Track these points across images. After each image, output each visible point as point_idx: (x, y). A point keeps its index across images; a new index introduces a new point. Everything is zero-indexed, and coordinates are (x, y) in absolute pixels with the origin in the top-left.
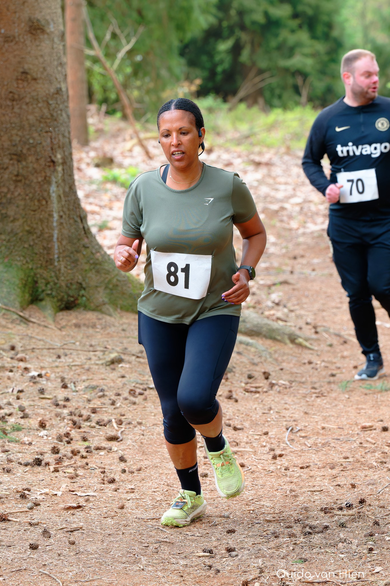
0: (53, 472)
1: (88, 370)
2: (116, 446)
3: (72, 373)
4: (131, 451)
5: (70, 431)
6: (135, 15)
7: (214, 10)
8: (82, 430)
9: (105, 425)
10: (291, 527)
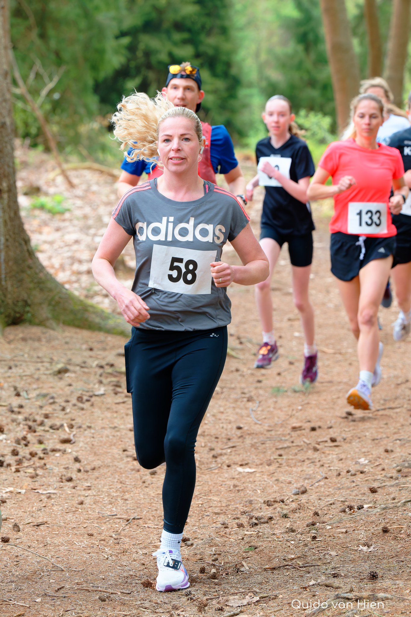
0: (15, 472)
1: (38, 379)
2: (69, 448)
3: (23, 383)
4: (84, 453)
5: (27, 434)
6: (53, 57)
7: (124, 52)
8: (37, 434)
9: (58, 429)
10: (238, 518)
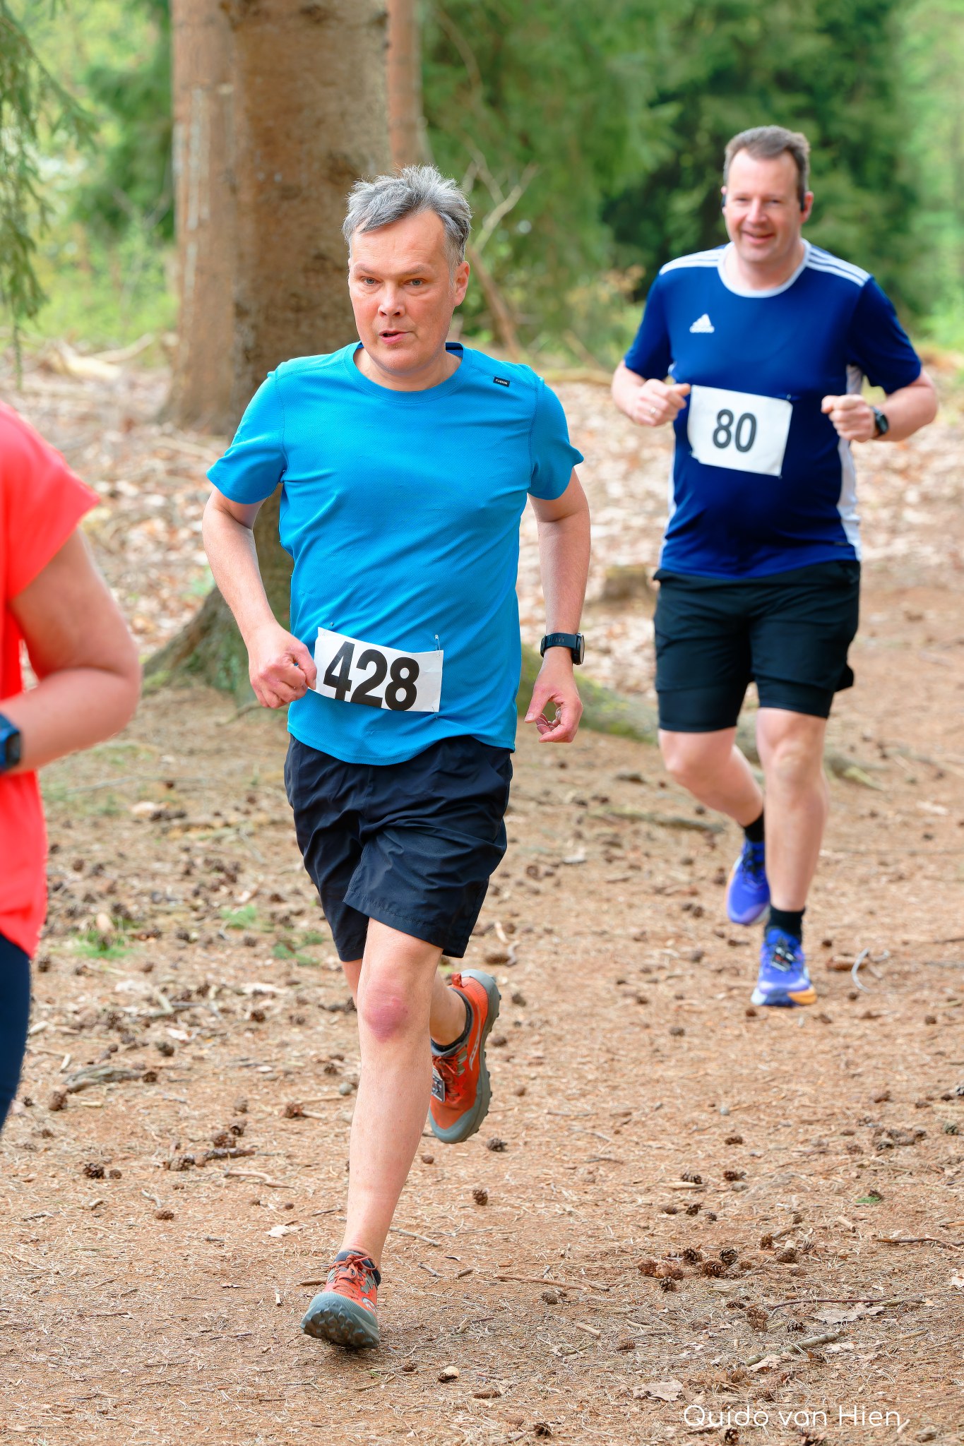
2: (504, 975)
4: (534, 986)
6: (516, 145)
7: (668, 134)
9: (482, 935)
10: (850, 1134)
